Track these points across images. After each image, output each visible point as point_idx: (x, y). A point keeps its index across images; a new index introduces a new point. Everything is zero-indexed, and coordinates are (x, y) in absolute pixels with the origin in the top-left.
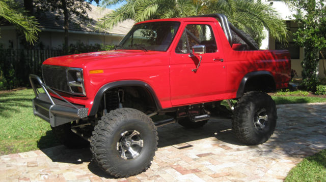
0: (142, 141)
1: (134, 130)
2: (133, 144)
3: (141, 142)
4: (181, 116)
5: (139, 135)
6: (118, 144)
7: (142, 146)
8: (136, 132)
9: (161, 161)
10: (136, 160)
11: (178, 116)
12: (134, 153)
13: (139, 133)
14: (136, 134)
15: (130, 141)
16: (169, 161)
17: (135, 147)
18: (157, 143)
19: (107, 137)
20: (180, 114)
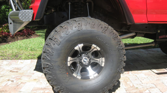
0: (103, 59)
1: (92, 44)
2: (92, 61)
3: (102, 61)
4: (162, 39)
5: (99, 51)
6: (69, 58)
7: (103, 65)
8: (95, 47)
9: (131, 85)
10: (93, 82)
11: (158, 39)
12: (91, 72)
13: (99, 49)
14: (95, 50)
15: (88, 57)
16: (141, 87)
17: (94, 65)
18: (124, 64)
19: (52, 49)
20: (160, 37)
